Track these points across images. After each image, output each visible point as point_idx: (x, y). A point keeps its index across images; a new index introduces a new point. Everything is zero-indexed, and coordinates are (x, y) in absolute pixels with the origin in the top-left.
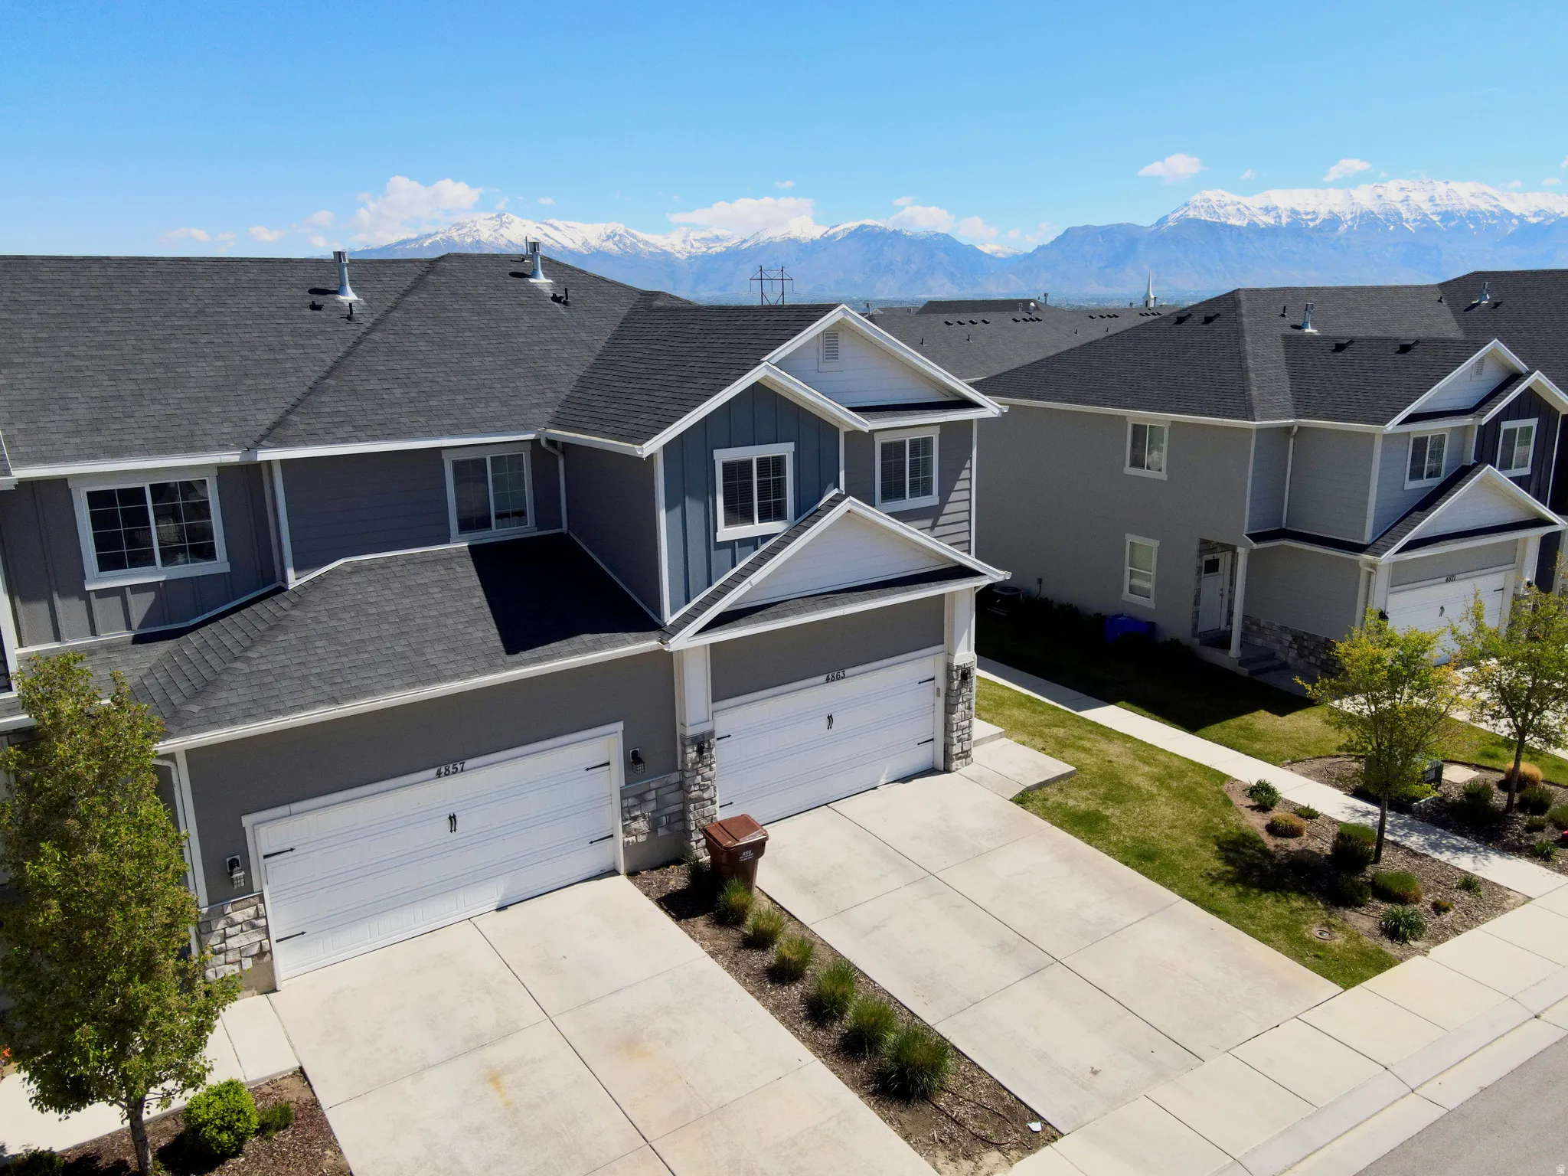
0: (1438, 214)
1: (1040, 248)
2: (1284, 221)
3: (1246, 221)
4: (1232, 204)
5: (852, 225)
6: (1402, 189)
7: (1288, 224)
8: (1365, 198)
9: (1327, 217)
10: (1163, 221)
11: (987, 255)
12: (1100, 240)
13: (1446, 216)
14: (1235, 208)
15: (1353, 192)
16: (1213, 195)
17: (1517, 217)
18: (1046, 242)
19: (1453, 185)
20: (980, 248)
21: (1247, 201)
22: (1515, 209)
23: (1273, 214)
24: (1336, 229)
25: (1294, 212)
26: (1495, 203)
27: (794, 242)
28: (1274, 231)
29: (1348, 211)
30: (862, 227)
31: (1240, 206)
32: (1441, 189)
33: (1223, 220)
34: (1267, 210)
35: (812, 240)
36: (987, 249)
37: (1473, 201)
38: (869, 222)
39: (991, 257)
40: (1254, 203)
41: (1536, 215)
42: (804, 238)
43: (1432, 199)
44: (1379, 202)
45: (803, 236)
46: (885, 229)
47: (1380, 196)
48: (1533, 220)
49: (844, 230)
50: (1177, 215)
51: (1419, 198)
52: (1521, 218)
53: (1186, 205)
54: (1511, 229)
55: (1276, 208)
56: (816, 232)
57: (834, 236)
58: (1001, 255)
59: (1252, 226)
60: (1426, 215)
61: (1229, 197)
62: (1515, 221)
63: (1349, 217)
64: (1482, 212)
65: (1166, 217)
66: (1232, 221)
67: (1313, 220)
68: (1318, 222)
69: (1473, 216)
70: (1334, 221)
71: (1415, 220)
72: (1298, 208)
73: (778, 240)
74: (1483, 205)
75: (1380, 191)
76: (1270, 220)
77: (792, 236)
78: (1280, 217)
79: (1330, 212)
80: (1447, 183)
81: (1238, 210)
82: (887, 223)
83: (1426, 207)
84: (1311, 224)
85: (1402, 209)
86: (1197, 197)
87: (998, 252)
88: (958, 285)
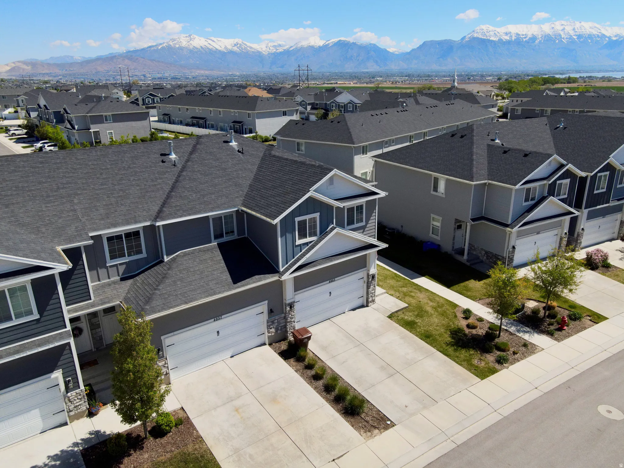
0: (576, 35)
1: (413, 50)
2: (514, 38)
3: (498, 39)
4: (492, 31)
5: (336, 40)
6: (562, 25)
7: (515, 40)
8: (547, 28)
9: (531, 37)
10: (464, 38)
11: (391, 53)
12: (438, 47)
13: (579, 36)
14: (493, 33)
15: (542, 26)
16: (484, 27)
17: (608, 37)
18: (415, 47)
19: (583, 23)
20: (388, 50)
21: (498, 30)
22: (607, 34)
23: (509, 35)
24: (534, 42)
25: (518, 34)
26: (599, 31)
27: (312, 47)
28: (509, 42)
29: (540, 34)
30: (340, 41)
31: (496, 32)
32: (578, 25)
33: (488, 38)
34: (506, 34)
35: (319, 46)
36: (391, 50)
37: (591, 30)
38: (343, 39)
39: (393, 54)
40: (501, 30)
41: (616, 36)
42: (316, 46)
43: (574, 29)
44: (552, 30)
45: (315, 44)
46: (349, 41)
47: (553, 28)
48: (614, 39)
49: (332, 42)
50: (469, 36)
51: (569, 29)
52: (609, 38)
53: (474, 31)
54: (605, 42)
55: (510, 33)
56: (321, 43)
57: (328, 44)
58: (396, 53)
59: (500, 40)
60: (571, 36)
61: (491, 28)
62: (607, 39)
63: (540, 36)
64: (594, 35)
65: (465, 37)
66: (492, 38)
67: (525, 38)
68: (527, 39)
69: (590, 36)
70: (534, 38)
71: (567, 38)
72: (519, 33)
73: (305, 46)
74: (594, 32)
75: (553, 26)
76: (507, 38)
77: (311, 45)
78: (511, 36)
79: (532, 35)
80: (580, 22)
81: (495, 33)
82: (350, 39)
83: (572, 33)
84: (524, 40)
85: (562, 33)
86: (478, 28)
87: (395, 51)
88: (379, 66)
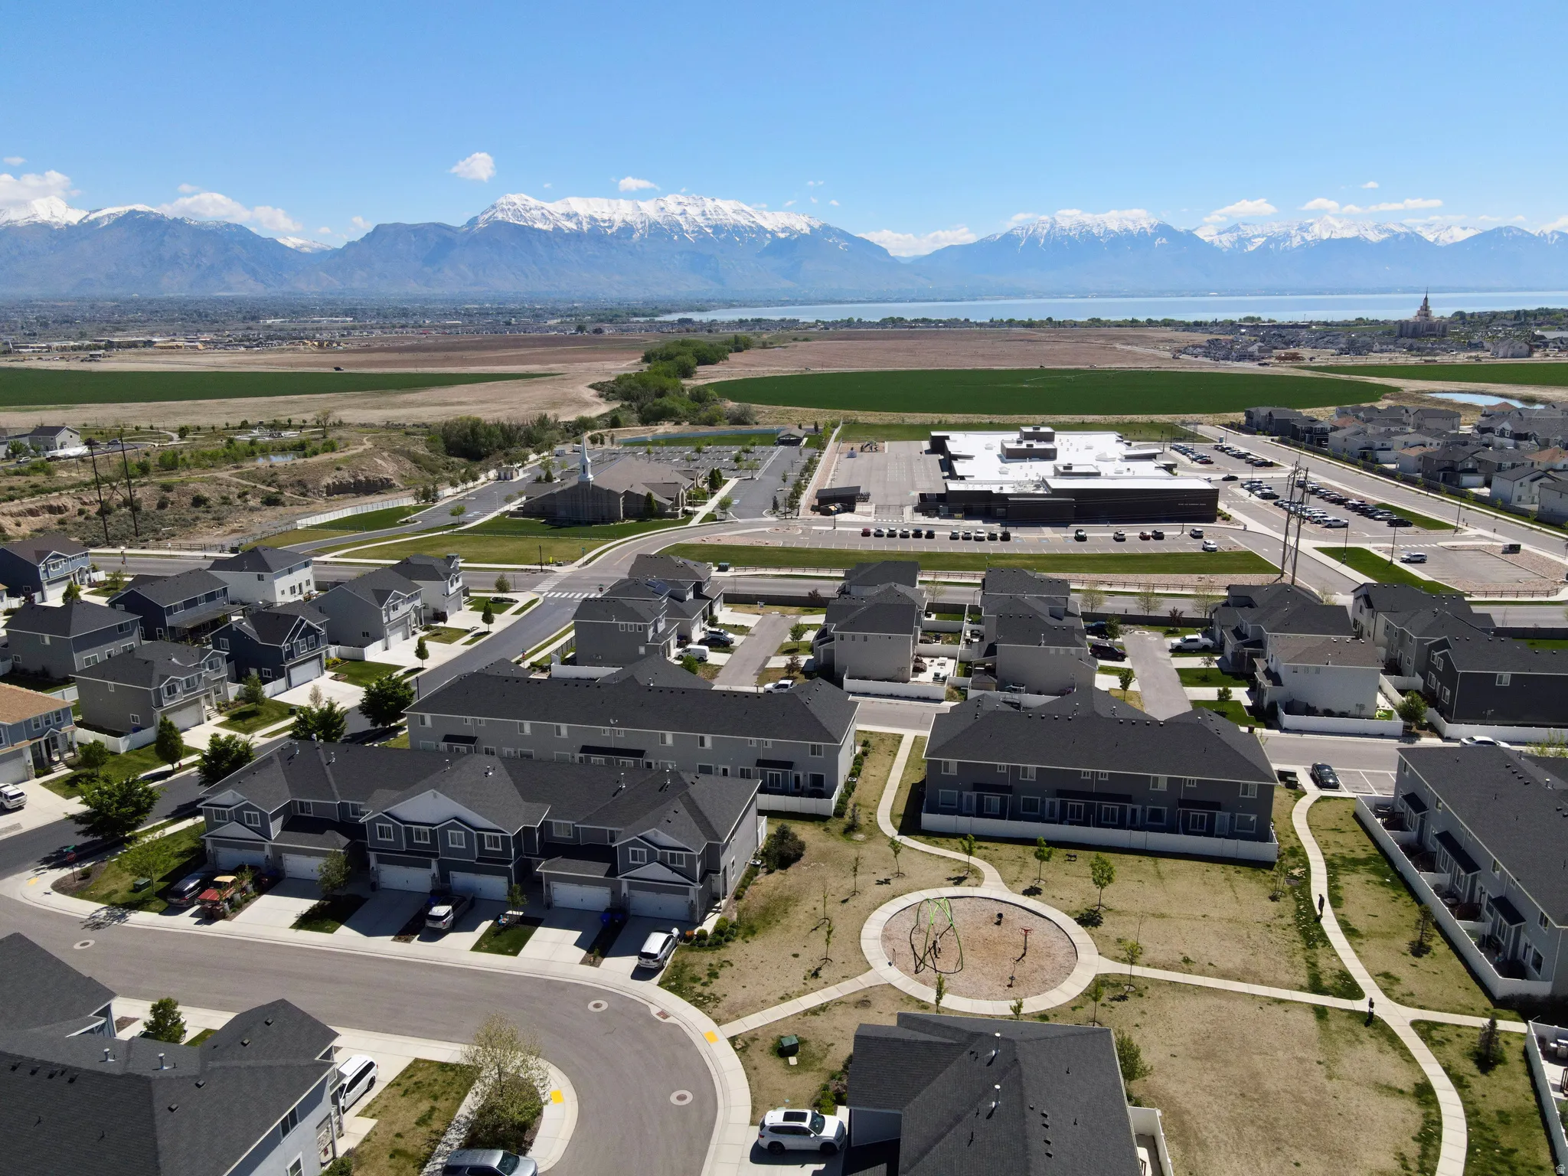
0: (710, 227)
1: (350, 245)
2: (586, 227)
3: (552, 226)
4: (536, 208)
5: (121, 210)
6: (680, 203)
7: (589, 230)
8: (650, 209)
9: (621, 225)
10: (473, 221)
11: (290, 249)
12: (413, 239)
13: (717, 229)
14: (539, 213)
15: (640, 204)
16: (515, 198)
17: (770, 233)
18: (357, 238)
19: (718, 202)
20: (281, 241)
21: (549, 206)
22: (768, 225)
23: (574, 220)
24: (630, 237)
25: (592, 219)
26: (752, 219)
27: (45, 227)
28: (577, 236)
29: (639, 221)
30: (133, 213)
31: (545, 212)
32: (709, 205)
33: (530, 223)
34: (569, 216)
35: (67, 225)
36: (291, 242)
37: (735, 216)
38: (140, 207)
39: (296, 252)
40: (557, 208)
41: (783, 231)
42: (56, 223)
43: (704, 214)
44: (662, 214)
45: (54, 220)
46: (163, 216)
47: (662, 209)
48: (782, 235)
49: (109, 216)
50: (486, 217)
51: (693, 212)
52: (773, 233)
53: (494, 207)
54: (767, 243)
55: (576, 214)
56: (74, 217)
57: (97, 221)
58: (307, 250)
59: (557, 230)
60: (701, 227)
61: (533, 202)
62: (768, 235)
63: (640, 226)
64: (743, 227)
65: (476, 218)
66: (539, 225)
67: (610, 227)
68: (615, 229)
69: (737, 229)
70: (627, 229)
71: (693, 232)
72: (596, 216)
73: (20, 224)
74: (743, 221)
75: (662, 204)
76: (572, 225)
77: (38, 220)
78: (581, 223)
79: (624, 221)
80: (713, 200)
81: (543, 214)
83: (700, 220)
84: (609, 232)
85: (681, 220)
86: (503, 200)
87: (302, 246)
88: (262, 282)
